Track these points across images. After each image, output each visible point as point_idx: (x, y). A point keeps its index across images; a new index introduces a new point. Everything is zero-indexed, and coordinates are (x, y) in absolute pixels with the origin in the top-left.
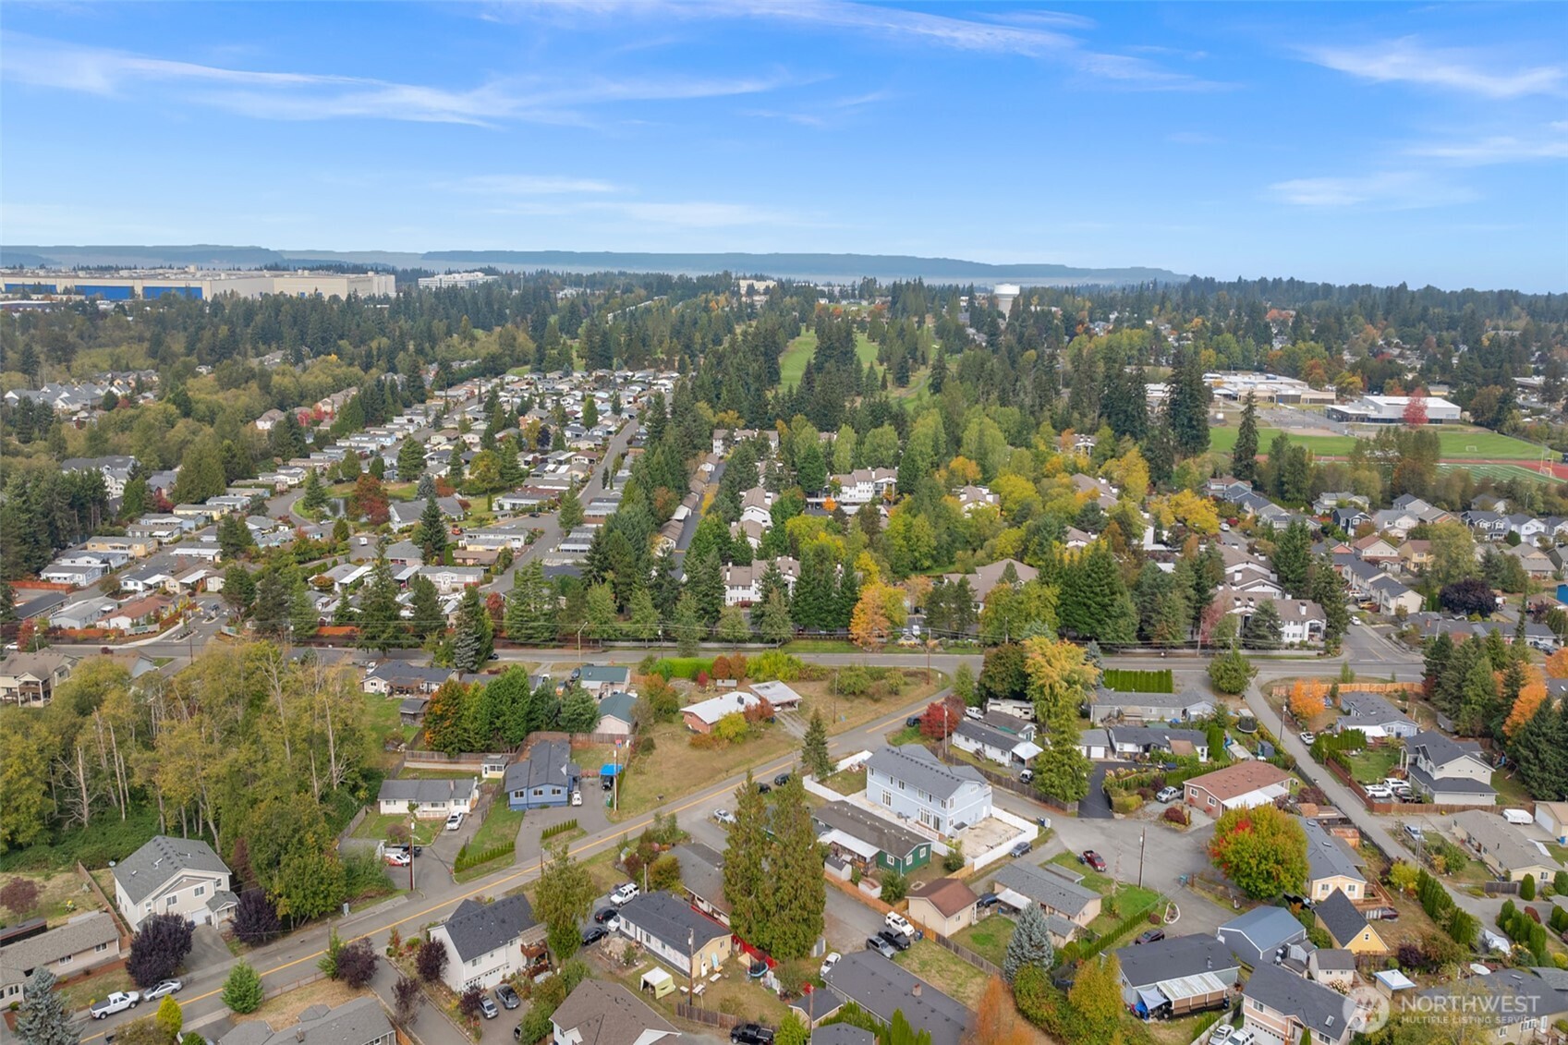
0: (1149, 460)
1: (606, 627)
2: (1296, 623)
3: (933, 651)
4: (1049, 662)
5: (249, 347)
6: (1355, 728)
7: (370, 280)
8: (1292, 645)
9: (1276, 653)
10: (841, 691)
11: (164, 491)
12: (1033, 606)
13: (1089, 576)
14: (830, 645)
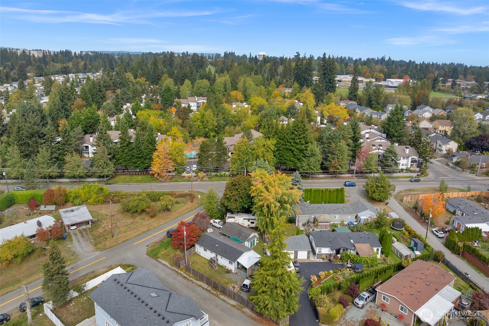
0: (315, 94)
2: (404, 158)
3: (202, 179)
4: (266, 188)
6: (474, 225)
8: (402, 170)
9: (395, 175)
10: (128, 211)
12: (260, 151)
13: (293, 133)
14: (140, 178)
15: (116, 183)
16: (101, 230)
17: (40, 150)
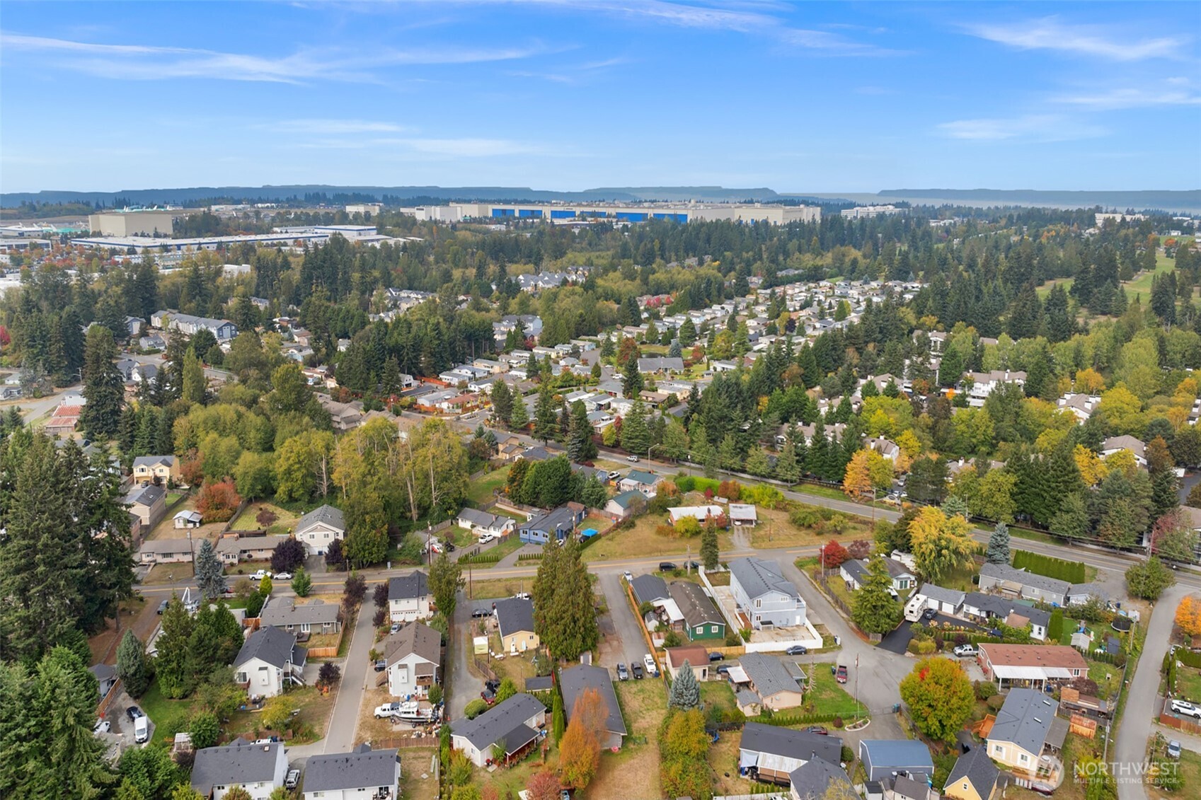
1: (675, 450)
3: (905, 510)
5: (673, 254)
7: (801, 211)
10: (795, 521)
11: (536, 338)
14: (830, 491)
15: (800, 491)
16: (762, 532)
17: (726, 436)
